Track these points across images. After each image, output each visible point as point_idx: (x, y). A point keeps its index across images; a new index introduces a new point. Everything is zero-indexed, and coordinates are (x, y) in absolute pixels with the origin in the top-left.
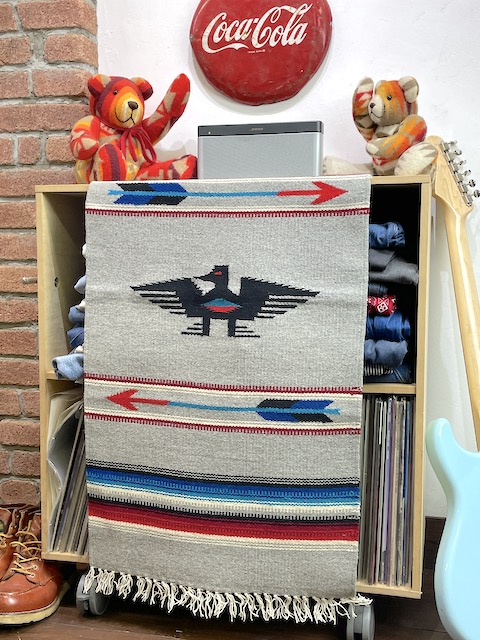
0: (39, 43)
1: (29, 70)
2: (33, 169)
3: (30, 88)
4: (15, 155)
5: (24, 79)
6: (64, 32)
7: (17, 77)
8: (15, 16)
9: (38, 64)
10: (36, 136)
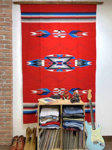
0: (5, 80)
1: (3, 83)
2: (4, 96)
3: (3, 86)
4: (1, 94)
5: (3, 85)
6: (9, 79)
7: (2, 84)
8: (2, 77)
9: (5, 83)
10: (4, 92)
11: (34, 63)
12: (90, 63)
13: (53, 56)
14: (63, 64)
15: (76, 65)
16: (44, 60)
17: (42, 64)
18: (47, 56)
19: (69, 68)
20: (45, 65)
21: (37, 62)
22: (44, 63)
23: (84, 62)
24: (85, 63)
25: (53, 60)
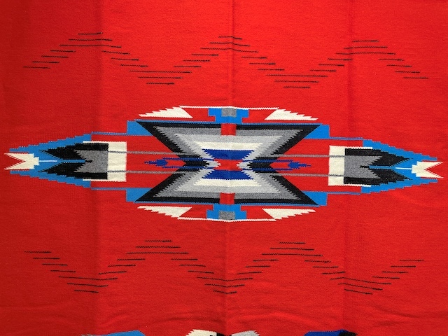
11: (55, 161)
12: (430, 170)
13: (186, 115)
14: (250, 173)
15: (335, 181)
16: (124, 144)
17: (110, 168)
18: (149, 115)
19: (291, 196)
20: (128, 175)
21: (78, 152)
22: (123, 158)
23: (388, 159)
24: (398, 168)
25: (188, 142)
